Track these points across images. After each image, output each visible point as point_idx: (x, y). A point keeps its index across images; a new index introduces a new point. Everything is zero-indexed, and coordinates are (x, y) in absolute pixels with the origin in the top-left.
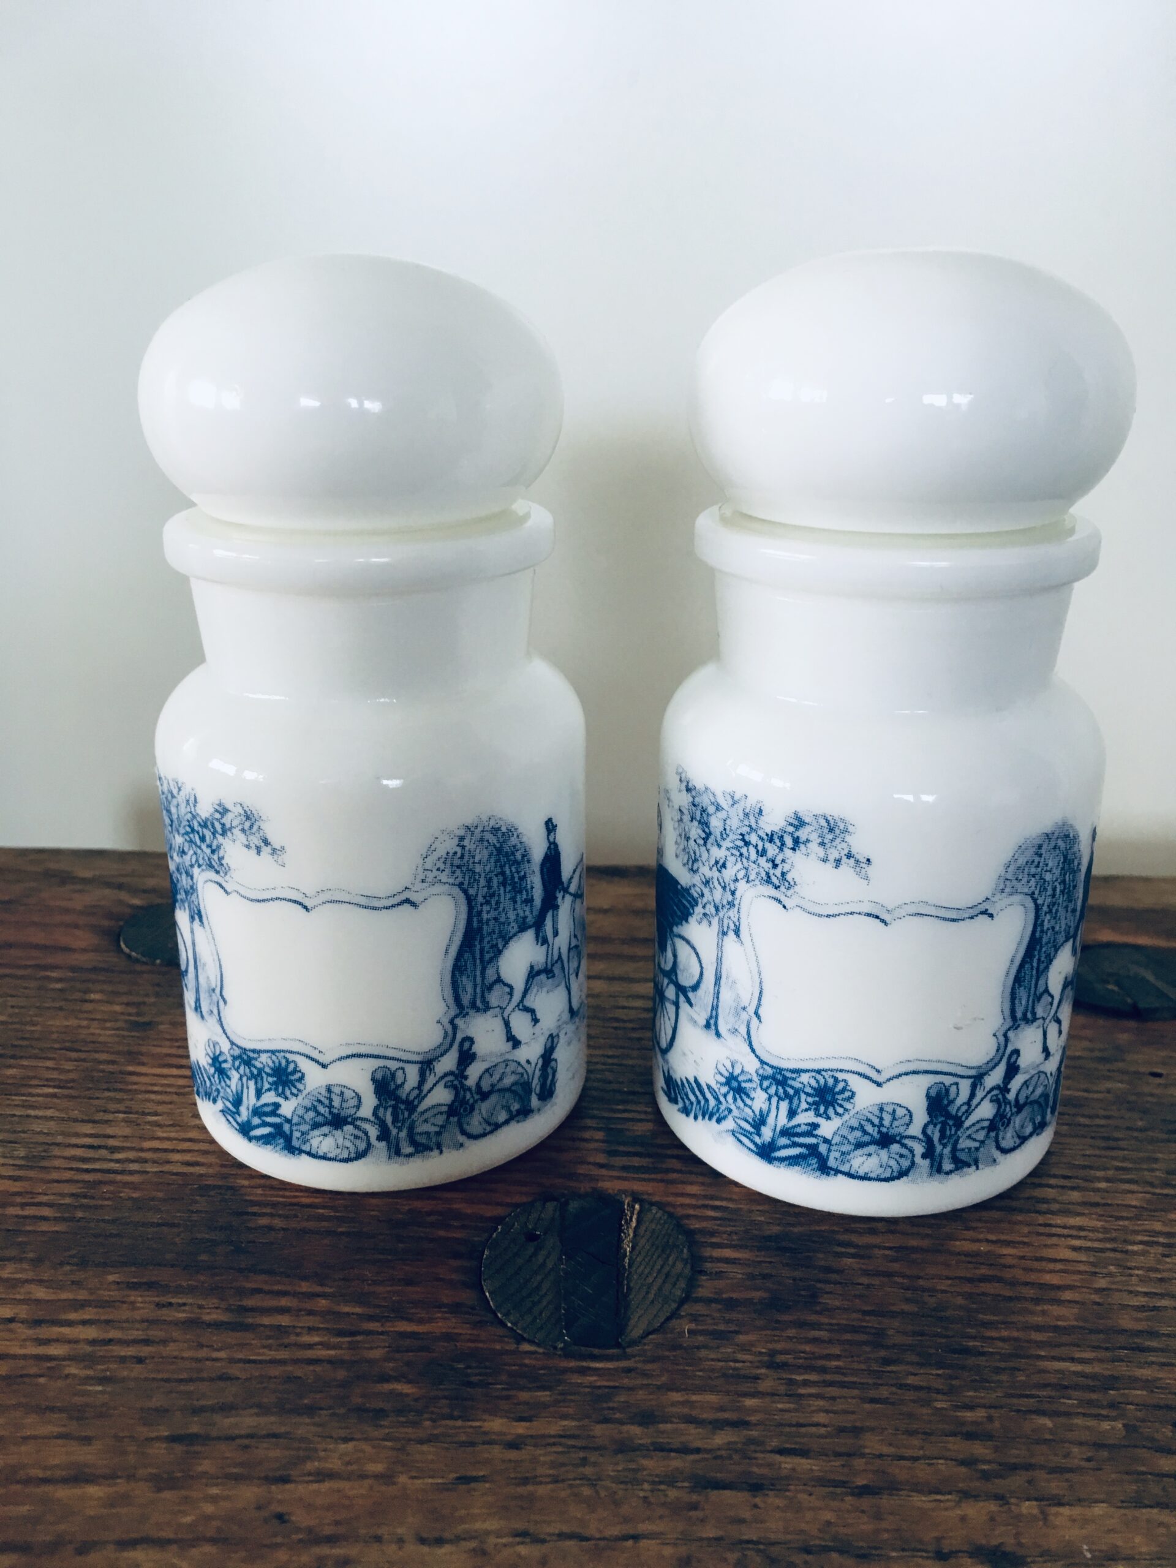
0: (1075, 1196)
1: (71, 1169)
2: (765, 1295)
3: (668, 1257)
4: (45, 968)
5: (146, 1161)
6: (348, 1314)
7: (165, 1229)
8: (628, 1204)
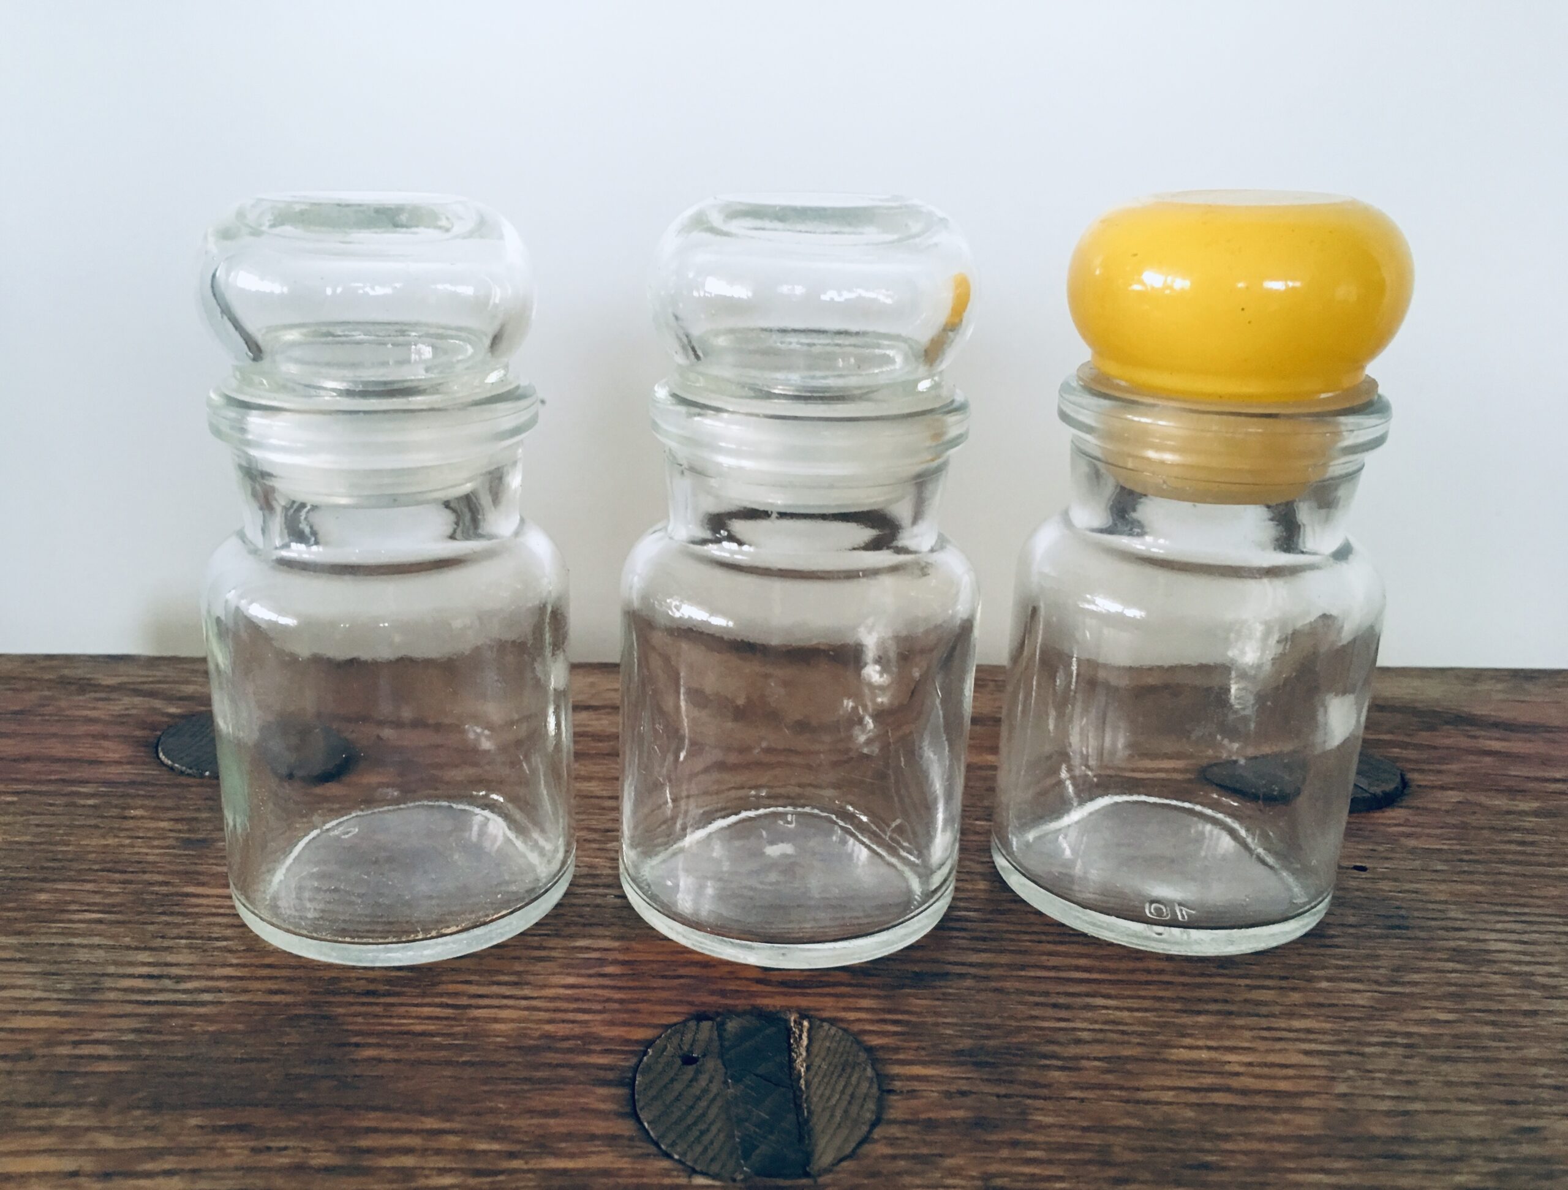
0: (1296, 997)
1: (130, 1002)
2: (969, 1114)
3: (850, 1077)
4: (73, 782)
5: (220, 990)
6: (485, 1152)
7: (253, 1066)
8: (795, 1022)
